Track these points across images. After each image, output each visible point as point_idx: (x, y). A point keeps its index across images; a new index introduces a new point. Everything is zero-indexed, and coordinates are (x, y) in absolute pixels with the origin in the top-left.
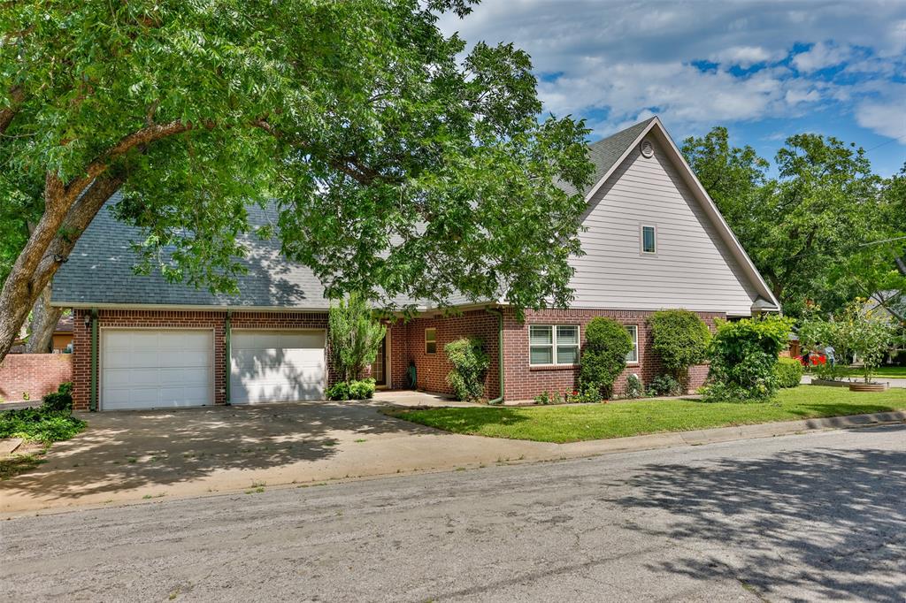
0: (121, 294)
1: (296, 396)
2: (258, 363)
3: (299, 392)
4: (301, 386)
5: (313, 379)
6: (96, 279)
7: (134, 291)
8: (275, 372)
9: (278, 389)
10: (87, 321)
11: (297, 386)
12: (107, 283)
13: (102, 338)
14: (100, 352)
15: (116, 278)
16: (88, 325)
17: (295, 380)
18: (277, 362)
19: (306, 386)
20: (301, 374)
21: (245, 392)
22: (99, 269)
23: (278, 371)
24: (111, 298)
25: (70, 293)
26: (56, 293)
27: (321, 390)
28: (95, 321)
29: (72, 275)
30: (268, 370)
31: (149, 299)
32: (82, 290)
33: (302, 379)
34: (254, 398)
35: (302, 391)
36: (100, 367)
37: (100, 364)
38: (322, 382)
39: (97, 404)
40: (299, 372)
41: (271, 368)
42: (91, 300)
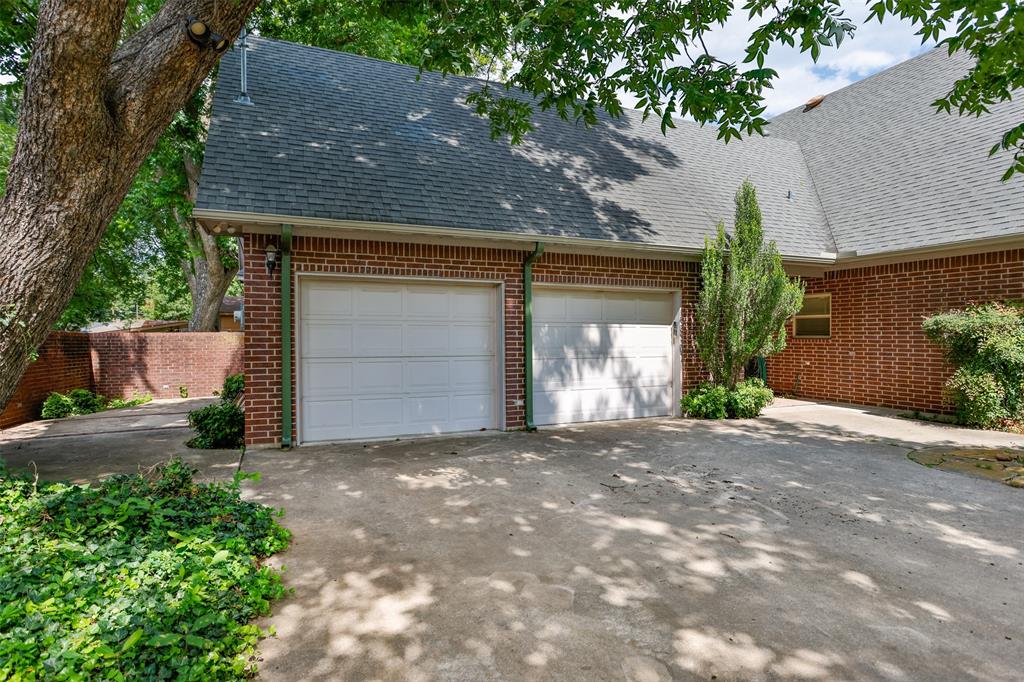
0: (338, 203)
1: (630, 412)
2: (570, 354)
3: (635, 407)
4: (638, 396)
5: (657, 382)
6: (288, 173)
7: (360, 198)
8: (597, 371)
9: (603, 402)
10: (271, 257)
11: (633, 397)
12: (309, 181)
13: (300, 293)
14: (296, 325)
15: (324, 175)
16: (272, 266)
17: (629, 383)
18: (602, 352)
19: (645, 396)
20: (639, 374)
21: (552, 408)
22: (290, 159)
23: (602, 370)
24: (317, 208)
25: (235, 195)
26: (205, 192)
27: (667, 401)
28: (286, 259)
29: (240, 164)
30: (586, 369)
31: (393, 214)
32: (260, 190)
33: (640, 383)
34: (564, 417)
35: (640, 405)
36: (297, 355)
37: (297, 349)
38: (670, 390)
39: (294, 432)
40: (635, 370)
41: (592, 366)
42: (278, 210)
